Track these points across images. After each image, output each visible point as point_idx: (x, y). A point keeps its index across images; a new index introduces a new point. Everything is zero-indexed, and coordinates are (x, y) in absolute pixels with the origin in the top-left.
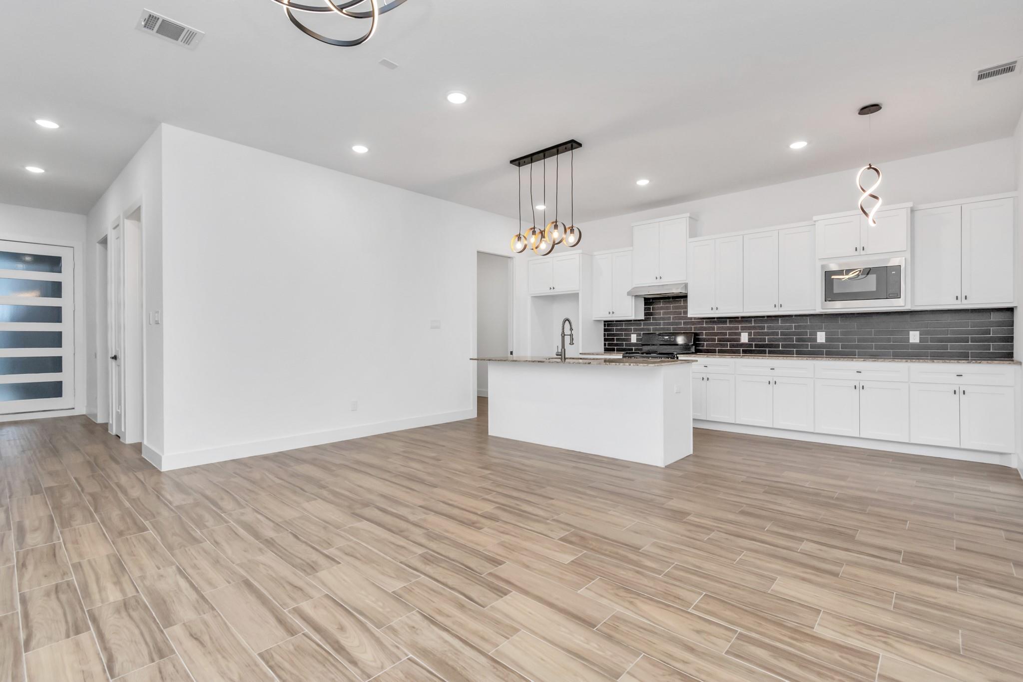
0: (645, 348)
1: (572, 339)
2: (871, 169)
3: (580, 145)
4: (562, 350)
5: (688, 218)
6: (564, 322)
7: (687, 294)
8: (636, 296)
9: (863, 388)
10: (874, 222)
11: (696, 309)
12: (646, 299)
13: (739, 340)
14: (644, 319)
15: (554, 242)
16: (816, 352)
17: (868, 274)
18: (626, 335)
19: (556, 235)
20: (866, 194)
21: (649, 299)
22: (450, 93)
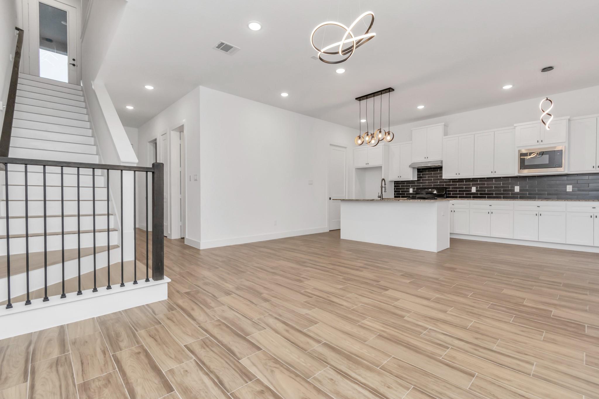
0: (418, 196)
1: (385, 189)
2: (548, 100)
3: (393, 90)
4: (381, 194)
5: (443, 126)
6: (382, 181)
7: (442, 166)
8: (414, 168)
9: (541, 215)
10: (549, 128)
11: (447, 174)
12: (418, 169)
13: (471, 191)
14: (417, 180)
15: (379, 140)
16: (514, 197)
17: (542, 155)
18: (407, 189)
19: (380, 136)
20: (545, 113)
21: (420, 169)
22: (337, 69)
